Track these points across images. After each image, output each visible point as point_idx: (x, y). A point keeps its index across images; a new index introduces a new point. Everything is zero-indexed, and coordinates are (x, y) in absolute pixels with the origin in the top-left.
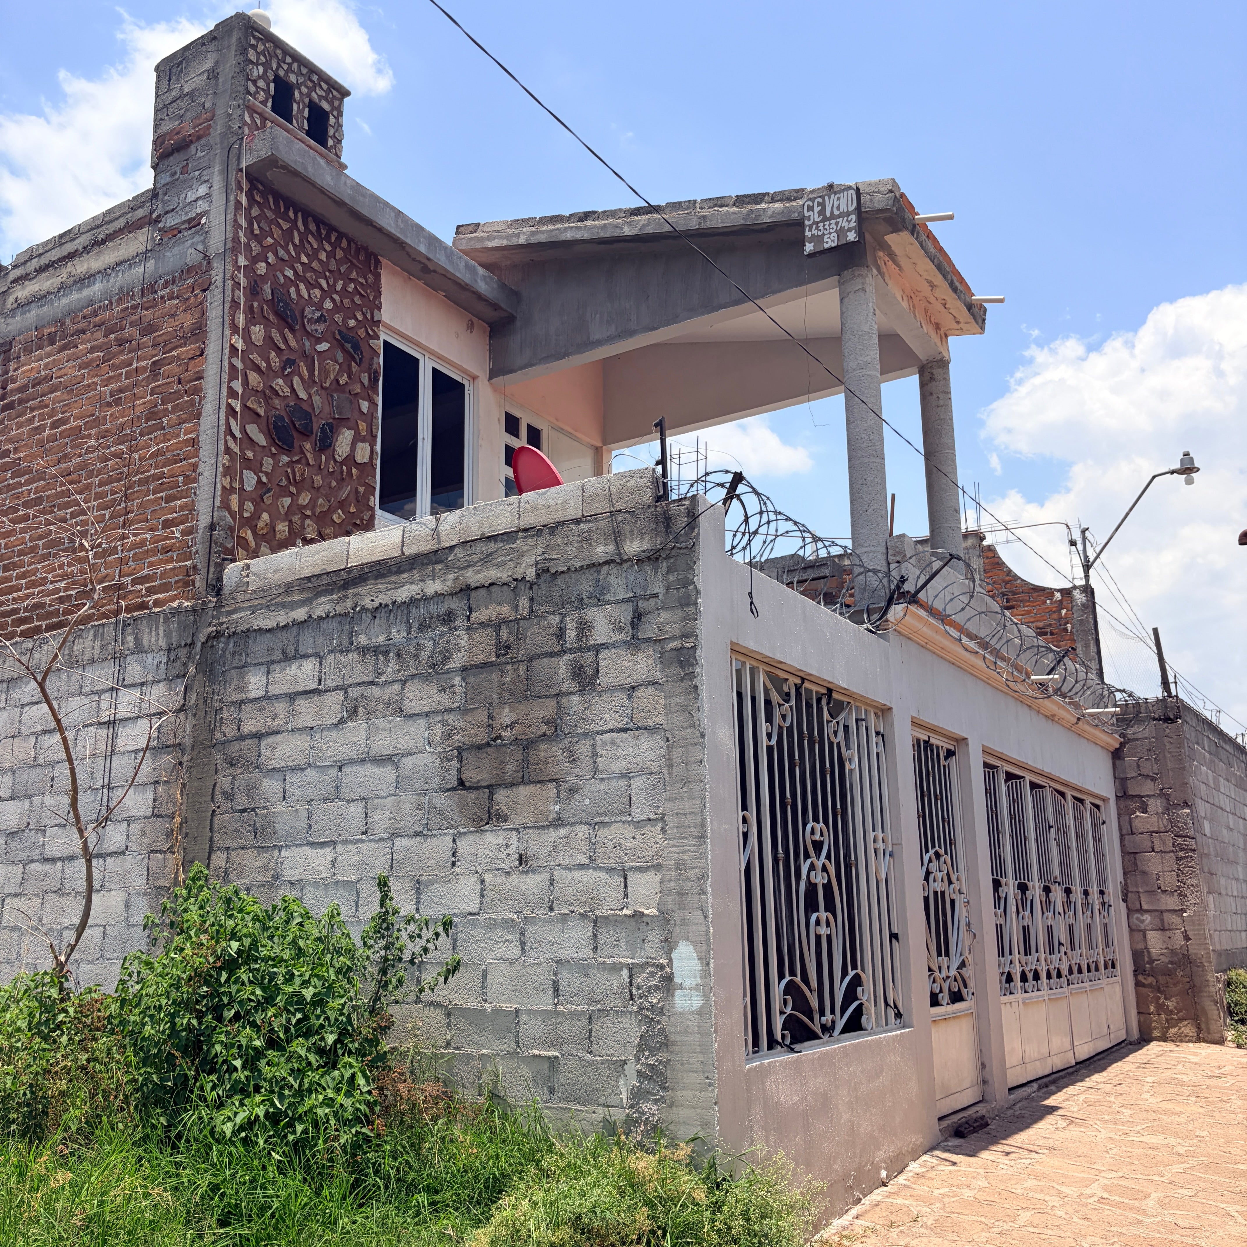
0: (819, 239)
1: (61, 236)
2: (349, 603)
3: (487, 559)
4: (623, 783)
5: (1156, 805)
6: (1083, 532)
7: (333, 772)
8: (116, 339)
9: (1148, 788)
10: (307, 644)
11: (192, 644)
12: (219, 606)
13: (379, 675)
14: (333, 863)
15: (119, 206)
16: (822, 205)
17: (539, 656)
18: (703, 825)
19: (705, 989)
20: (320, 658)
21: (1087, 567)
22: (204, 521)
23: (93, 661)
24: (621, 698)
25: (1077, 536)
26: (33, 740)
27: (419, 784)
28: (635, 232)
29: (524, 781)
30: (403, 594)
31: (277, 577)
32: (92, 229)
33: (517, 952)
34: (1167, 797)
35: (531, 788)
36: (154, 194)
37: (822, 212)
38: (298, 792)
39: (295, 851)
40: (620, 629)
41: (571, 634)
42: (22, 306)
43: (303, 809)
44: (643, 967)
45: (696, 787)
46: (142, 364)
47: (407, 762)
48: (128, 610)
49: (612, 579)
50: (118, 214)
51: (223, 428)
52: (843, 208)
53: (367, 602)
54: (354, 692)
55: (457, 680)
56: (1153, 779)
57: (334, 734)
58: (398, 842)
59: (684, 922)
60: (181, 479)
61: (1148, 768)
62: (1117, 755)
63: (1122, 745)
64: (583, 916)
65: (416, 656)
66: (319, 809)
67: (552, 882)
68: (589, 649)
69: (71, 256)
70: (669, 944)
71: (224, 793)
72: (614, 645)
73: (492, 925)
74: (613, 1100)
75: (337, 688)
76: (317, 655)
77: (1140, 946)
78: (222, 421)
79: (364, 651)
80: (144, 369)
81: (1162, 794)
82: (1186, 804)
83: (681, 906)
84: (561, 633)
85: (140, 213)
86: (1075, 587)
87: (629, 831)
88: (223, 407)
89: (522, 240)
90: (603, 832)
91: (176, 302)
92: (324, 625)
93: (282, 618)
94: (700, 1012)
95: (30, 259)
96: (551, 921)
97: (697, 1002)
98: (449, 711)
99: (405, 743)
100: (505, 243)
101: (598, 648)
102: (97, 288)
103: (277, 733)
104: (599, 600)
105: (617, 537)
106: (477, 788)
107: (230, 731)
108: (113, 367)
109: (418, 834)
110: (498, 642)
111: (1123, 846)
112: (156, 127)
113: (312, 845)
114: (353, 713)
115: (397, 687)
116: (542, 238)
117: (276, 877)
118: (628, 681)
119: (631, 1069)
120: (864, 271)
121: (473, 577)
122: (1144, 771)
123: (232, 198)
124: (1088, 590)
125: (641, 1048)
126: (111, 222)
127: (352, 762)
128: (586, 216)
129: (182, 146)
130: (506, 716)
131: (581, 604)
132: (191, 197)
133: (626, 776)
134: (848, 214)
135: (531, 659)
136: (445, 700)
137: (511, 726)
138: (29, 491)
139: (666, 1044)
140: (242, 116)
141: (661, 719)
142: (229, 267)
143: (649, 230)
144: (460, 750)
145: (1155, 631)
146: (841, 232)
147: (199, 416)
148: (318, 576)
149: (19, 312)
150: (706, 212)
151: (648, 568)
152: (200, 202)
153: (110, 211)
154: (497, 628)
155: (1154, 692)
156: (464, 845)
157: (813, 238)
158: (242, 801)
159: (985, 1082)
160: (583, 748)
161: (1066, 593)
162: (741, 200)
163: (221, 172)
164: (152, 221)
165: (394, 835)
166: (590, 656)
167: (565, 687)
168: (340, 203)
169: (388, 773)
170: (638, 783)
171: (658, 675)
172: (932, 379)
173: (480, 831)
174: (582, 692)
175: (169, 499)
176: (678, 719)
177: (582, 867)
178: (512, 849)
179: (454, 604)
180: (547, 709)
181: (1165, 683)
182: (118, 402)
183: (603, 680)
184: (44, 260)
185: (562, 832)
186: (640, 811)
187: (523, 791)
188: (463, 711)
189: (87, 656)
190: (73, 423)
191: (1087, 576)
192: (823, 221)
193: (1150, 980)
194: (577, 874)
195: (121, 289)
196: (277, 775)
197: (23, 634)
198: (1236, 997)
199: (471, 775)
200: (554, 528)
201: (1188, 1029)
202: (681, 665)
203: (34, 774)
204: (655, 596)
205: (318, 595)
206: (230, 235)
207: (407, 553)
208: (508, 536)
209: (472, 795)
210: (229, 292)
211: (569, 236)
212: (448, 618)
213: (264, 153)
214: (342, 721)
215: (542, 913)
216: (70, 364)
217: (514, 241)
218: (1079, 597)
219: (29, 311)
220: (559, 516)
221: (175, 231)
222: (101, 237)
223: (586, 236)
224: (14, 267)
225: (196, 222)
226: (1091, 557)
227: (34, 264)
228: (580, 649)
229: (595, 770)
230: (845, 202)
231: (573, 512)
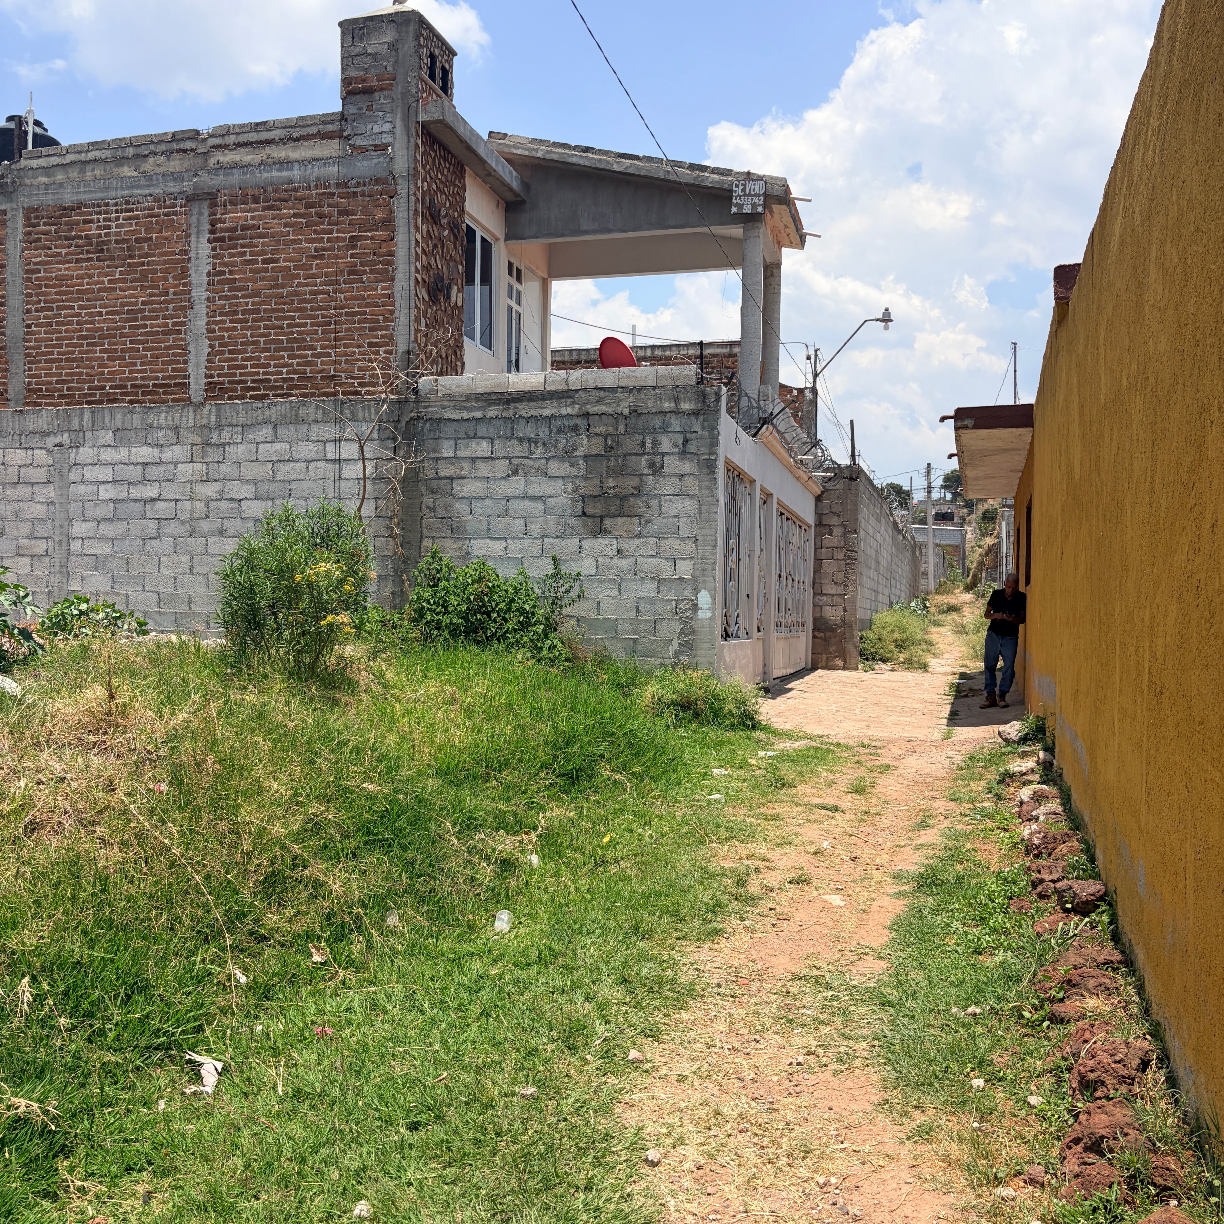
0: (740, 206)
1: (257, 124)
2: (511, 412)
3: (599, 401)
4: (676, 520)
5: (838, 531)
6: (816, 351)
7: (504, 502)
8: (316, 213)
9: (834, 521)
10: (482, 430)
11: (399, 421)
12: (417, 402)
13: (532, 454)
14: (506, 548)
15: (313, 117)
16: (744, 185)
17: (630, 455)
18: (716, 540)
19: (713, 609)
20: (492, 440)
21: (816, 375)
22: (402, 348)
23: (316, 422)
24: (676, 480)
25: (812, 353)
26: (270, 466)
27: (559, 512)
28: (621, 169)
29: (620, 515)
30: (547, 412)
31: (458, 390)
32: (286, 127)
33: (617, 593)
34: (845, 527)
35: (625, 519)
36: (342, 117)
37: (744, 190)
38: (481, 511)
39: (479, 541)
40: (677, 446)
41: (649, 445)
42: (221, 167)
43: (484, 520)
44: (683, 600)
45: (713, 524)
46: (342, 235)
47: (552, 501)
48: (344, 393)
49: (673, 421)
50: (309, 122)
51: (413, 292)
52: (757, 191)
53: (523, 413)
54: (515, 461)
55: (581, 462)
56: (838, 516)
57: (503, 482)
58: (546, 540)
59: (704, 582)
60: (381, 318)
61: (836, 509)
62: (818, 499)
63: (823, 493)
64: (653, 578)
65: (555, 446)
66: (494, 522)
67: (636, 563)
68: (659, 454)
69: (269, 142)
70: (696, 591)
71: (428, 507)
72: (672, 454)
73: (602, 581)
74: (666, 655)
75: (504, 458)
76: (490, 438)
77: (818, 615)
78: (412, 287)
79: (521, 440)
80: (344, 239)
81: (842, 525)
82: (855, 532)
83: (703, 575)
84: (643, 445)
85: (330, 128)
86: (806, 388)
87: (678, 542)
88: (413, 279)
89: (540, 155)
90: (663, 542)
91: (367, 199)
92: (494, 422)
93: (465, 415)
94: (710, 619)
95: (228, 133)
96: (635, 580)
97: (709, 615)
98: (576, 477)
99: (549, 491)
100: (527, 153)
101: (663, 454)
102: (296, 173)
103: (464, 478)
104: (665, 430)
105: (677, 400)
106: (594, 517)
107: (431, 474)
108: (315, 232)
109: (558, 537)
110: (606, 445)
111: (815, 555)
112: (343, 70)
113: (491, 538)
114: (515, 472)
115: (543, 461)
116: (555, 157)
117: (468, 553)
118: (680, 472)
119: (675, 643)
120: (759, 224)
121: (592, 409)
122: (834, 510)
123: (412, 140)
124: (814, 391)
125: (680, 634)
126: (303, 126)
127: (515, 497)
128: (587, 149)
129: (368, 91)
130: (611, 483)
131: (654, 431)
132: (376, 129)
133: (677, 517)
134: (758, 195)
135: (625, 456)
136: (574, 471)
137: (614, 488)
138: (247, 304)
139: (693, 632)
140: (417, 84)
141: (697, 492)
142: (412, 186)
143: (630, 171)
144: (583, 498)
145: (852, 422)
146: (754, 205)
147: (393, 279)
148: (489, 394)
149: (222, 172)
150: (669, 168)
151: (693, 418)
152: (385, 135)
153: (302, 118)
154: (606, 437)
155: (844, 461)
156: (585, 544)
157: (737, 205)
158: (441, 513)
160: (654, 502)
161: (801, 391)
162: (693, 167)
163: (403, 120)
164: (339, 135)
165: (543, 537)
166: (659, 458)
167: (645, 471)
168: (462, 141)
169: (541, 506)
170: (683, 521)
171: (695, 471)
172: (772, 275)
173: (595, 537)
174: (654, 475)
175: (371, 329)
176: (706, 492)
177: (652, 556)
178: (614, 547)
179: (579, 421)
180: (635, 481)
181: (853, 456)
182: (322, 257)
183: (666, 470)
184: (243, 138)
185: (642, 540)
186: (684, 533)
187: (620, 520)
188: (585, 478)
189: (312, 418)
190: (282, 264)
191: (815, 382)
192: (745, 195)
193: (822, 634)
194: (649, 560)
195: (318, 179)
196: (465, 501)
197: (251, 397)
198: (864, 646)
199: (589, 510)
200: (640, 389)
201: (840, 663)
202: (708, 467)
203: (274, 487)
204: (696, 432)
205: (490, 405)
206: (412, 166)
207: (548, 388)
208: (612, 390)
209: (590, 521)
210: (412, 204)
211: (574, 160)
212: (575, 429)
213: (437, 116)
214: (508, 476)
215: (630, 576)
216: (276, 221)
217: (534, 154)
218: (808, 394)
219: (233, 175)
220: (642, 384)
221: (363, 150)
222: (295, 135)
223: (587, 164)
224: (211, 136)
225: (381, 148)
226: (819, 369)
227: (232, 139)
228: (654, 454)
229: (660, 514)
230: (758, 188)
231: (651, 382)
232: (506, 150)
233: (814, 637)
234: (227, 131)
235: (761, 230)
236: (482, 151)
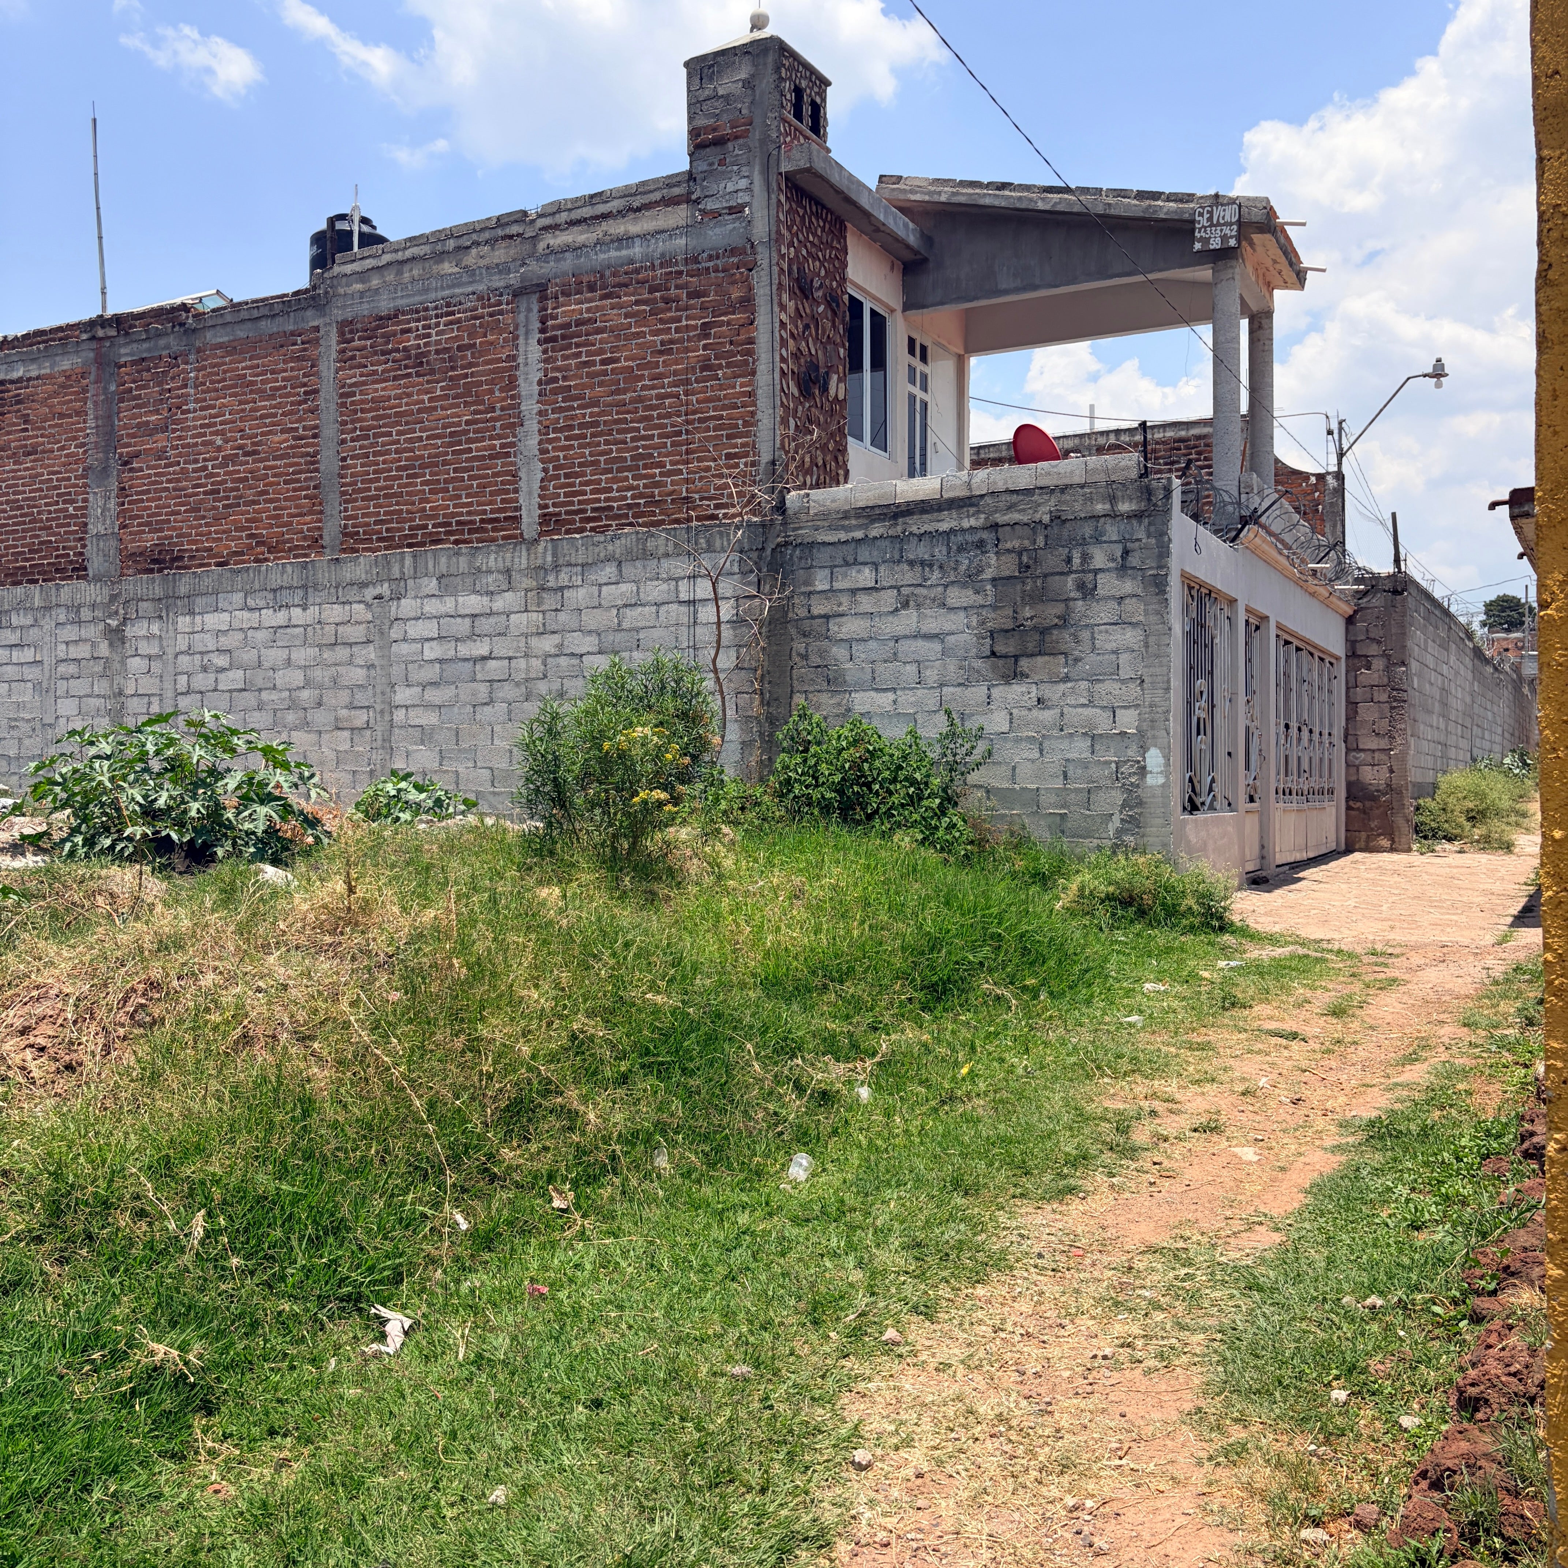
0: (1206, 241)
1: (592, 197)
2: (899, 529)
3: (1011, 507)
4: (1114, 657)
5: (1378, 664)
6: (1340, 423)
7: (892, 644)
8: (662, 297)
9: (1373, 650)
10: (864, 554)
11: (763, 548)
12: (784, 524)
13: (925, 580)
14: (895, 702)
15: (655, 181)
16: (1211, 213)
17: (1052, 574)
18: (1169, 681)
19: (1167, 774)
20: (876, 566)
21: (1341, 455)
22: (765, 458)
23: (667, 555)
24: (1113, 604)
25: (1334, 426)
26: (615, 612)
27: (961, 653)
28: (1048, 207)
29: (1040, 654)
30: (944, 526)
31: (834, 505)
32: (625, 196)
33: (1037, 755)
34: (1388, 657)
35: (1047, 658)
36: (691, 176)
37: (1210, 219)
38: (863, 656)
39: (862, 694)
40: (1113, 560)
41: (1076, 561)
42: (551, 251)
43: (868, 667)
44: (1125, 762)
45: (1165, 660)
46: (693, 322)
47: (951, 639)
48: (698, 518)
49: (1108, 527)
50: (652, 187)
51: (778, 387)
52: (1228, 218)
53: (914, 529)
54: (905, 591)
55: (989, 587)
56: (1379, 642)
57: (890, 618)
58: (945, 689)
59: (1154, 737)
60: (740, 422)
61: (1375, 633)
62: (1350, 621)
63: (1355, 612)
64: (1085, 734)
65: (955, 569)
66: (880, 668)
67: (1062, 714)
68: (1090, 571)
69: (605, 216)
70: (1144, 749)
71: (799, 654)
72: (1108, 570)
73: (1018, 740)
74: (1104, 835)
75: (891, 587)
76: (874, 563)
77: (1353, 778)
78: (777, 381)
79: (911, 563)
80: (695, 327)
81: (1384, 655)
82: (1403, 664)
83: (1153, 728)
84: (1069, 560)
85: (676, 191)
86: (1328, 473)
87: (1117, 685)
88: (777, 370)
89: (943, 198)
90: (1098, 686)
91: (721, 275)
92: (878, 543)
93: (843, 536)
94: (1163, 786)
95: (559, 211)
96: (1062, 737)
97: (1161, 780)
98: (983, 606)
99: (948, 627)
100: (927, 198)
101: (1096, 572)
102: (637, 250)
103: (842, 615)
104: (1097, 539)
105: (1113, 499)
106: (1006, 657)
107: (802, 612)
108: (661, 320)
109: (960, 685)
110: (1021, 563)
111: (1347, 696)
112: (690, 119)
113: (876, 690)
114: (906, 605)
115: (940, 589)
116: (962, 199)
117: (849, 710)
118: (1118, 594)
119: (1116, 819)
120: (1234, 263)
121: (1000, 518)
122: (1372, 635)
123: (773, 196)
124: (1339, 476)
125: (1123, 806)
126: (645, 193)
127: (906, 637)
128: (1004, 186)
129: (720, 142)
130: (1028, 612)
131: (1084, 542)
132: (730, 187)
133: (1115, 652)
134: (1231, 224)
135: (1045, 576)
136: (979, 599)
137: (1032, 618)
138: (584, 416)
139: (1141, 804)
140: (778, 127)
141: (1141, 618)
142: (775, 255)
143: (1060, 208)
144: (992, 633)
145: (1394, 515)
146: (1225, 238)
147: (753, 373)
148: (872, 508)
149: (552, 257)
150: (1111, 200)
151: (1134, 522)
152: (740, 194)
153: (643, 183)
154: (1020, 554)
155: (1385, 568)
156: (996, 692)
157: (1201, 239)
158: (815, 660)
159: (1263, 858)
160: (1085, 635)
161: (1321, 477)
162: (1141, 195)
163: (762, 173)
164: (687, 199)
165: (941, 685)
166: (1091, 576)
167: (1072, 595)
168: (838, 192)
169: (937, 646)
170: (1124, 658)
171: (1139, 591)
172: (1260, 327)
173: (1008, 683)
174: (1084, 598)
175: (729, 437)
176: (1153, 618)
177: (1083, 706)
178: (1033, 695)
179: (985, 535)
180: (1059, 609)
181: (1397, 561)
182: (669, 352)
183: (1100, 591)
184: (576, 215)
185: (1069, 685)
186: (1126, 672)
187: (1040, 660)
188: (994, 608)
189: (661, 551)
190: (624, 363)
191: (1340, 464)
192: (1211, 226)
193: (1359, 804)
194: (1080, 710)
195: (663, 255)
196: (843, 644)
197: (592, 529)
198: (1422, 819)
199: (1000, 649)
200: (1064, 489)
201: (1385, 843)
202: (1157, 585)
203: (619, 636)
204: (1139, 540)
205: (873, 521)
206: (774, 229)
207: (945, 496)
208: (1028, 492)
209: (1001, 662)
210: (775, 276)
211: (987, 201)
212: (980, 545)
213: (803, 164)
214: (896, 610)
215: (1055, 733)
216: (615, 311)
217: (936, 198)
218: (1331, 482)
219: (565, 260)
220: (1067, 481)
221: (716, 215)
222: (636, 204)
223: (1003, 204)
224: (540, 216)
225: (736, 210)
226: (1345, 447)
227: (563, 217)
228: (1083, 571)
229: (1094, 648)
230: (1229, 214)
231: (1077, 479)
232: (902, 197)
233: (1349, 808)
234: (558, 208)
235: (1237, 270)
236: (864, 202)
